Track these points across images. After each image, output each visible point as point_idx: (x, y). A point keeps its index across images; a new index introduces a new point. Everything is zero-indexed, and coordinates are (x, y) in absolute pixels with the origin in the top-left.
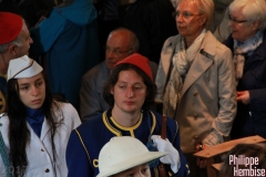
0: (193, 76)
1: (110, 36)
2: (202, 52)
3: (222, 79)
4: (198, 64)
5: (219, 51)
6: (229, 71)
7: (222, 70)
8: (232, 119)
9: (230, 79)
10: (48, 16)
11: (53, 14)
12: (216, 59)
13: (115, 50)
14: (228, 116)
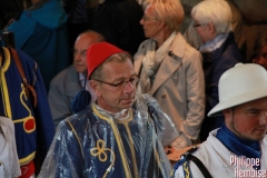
0: (161, 77)
1: (78, 38)
2: (170, 54)
3: (190, 81)
4: (166, 66)
5: (187, 53)
6: (197, 74)
7: (189, 72)
8: (199, 122)
9: (197, 82)
10: (18, 19)
11: (23, 17)
12: (184, 61)
13: (83, 53)
14: (195, 118)
